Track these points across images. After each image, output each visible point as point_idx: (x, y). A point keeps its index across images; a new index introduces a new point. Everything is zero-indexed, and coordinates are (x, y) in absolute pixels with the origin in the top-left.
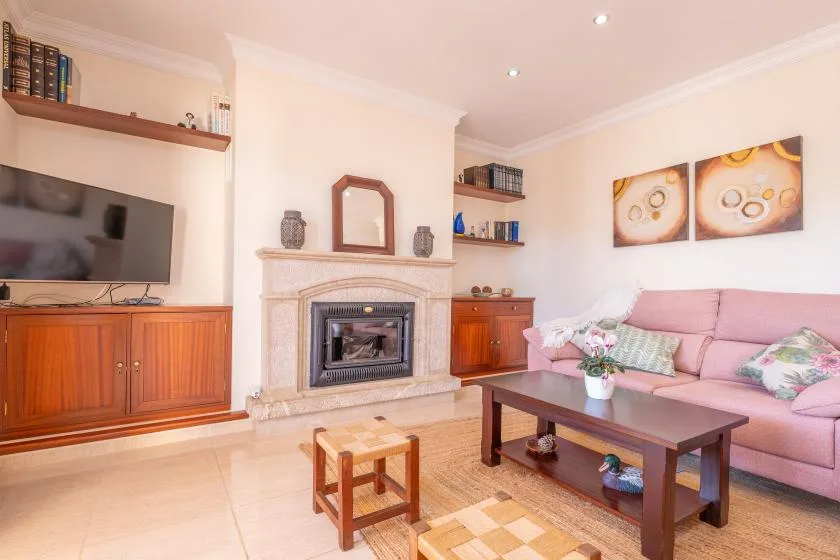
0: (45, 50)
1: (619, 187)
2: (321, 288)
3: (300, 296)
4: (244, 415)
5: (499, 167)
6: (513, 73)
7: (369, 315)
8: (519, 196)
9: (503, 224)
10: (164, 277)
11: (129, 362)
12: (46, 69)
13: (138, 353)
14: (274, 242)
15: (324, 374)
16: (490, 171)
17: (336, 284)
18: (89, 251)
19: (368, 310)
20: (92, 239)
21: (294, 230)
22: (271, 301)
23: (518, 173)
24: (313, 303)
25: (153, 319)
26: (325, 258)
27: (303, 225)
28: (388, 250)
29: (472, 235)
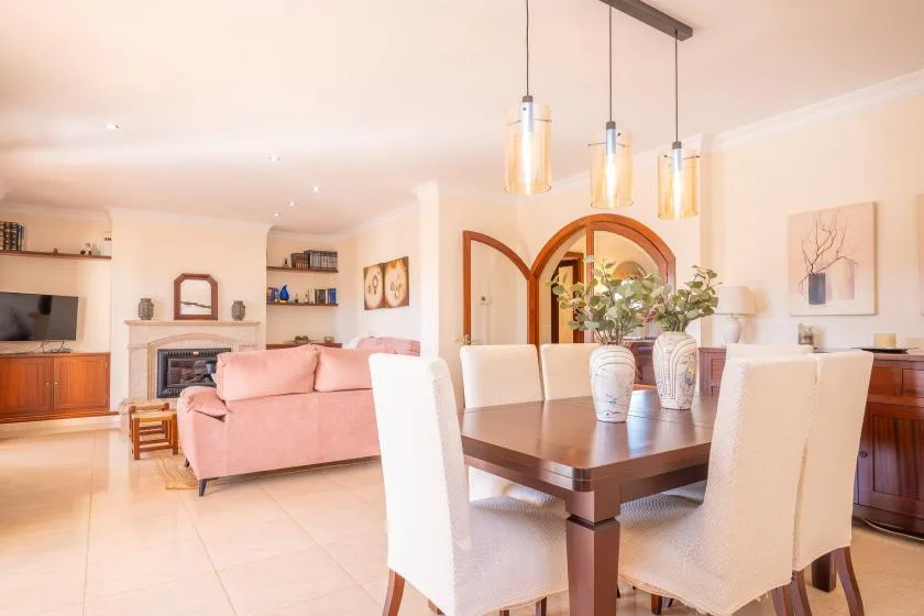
0: (11, 226)
1: (366, 271)
2: (164, 341)
3: (149, 347)
4: (116, 413)
5: (315, 252)
6: (292, 204)
7: (197, 356)
8: (335, 270)
9: (322, 291)
10: (73, 338)
11: (52, 383)
12: (11, 234)
13: (56, 377)
14: (134, 316)
15: (166, 391)
16: (307, 256)
17: (173, 339)
18: (29, 322)
19: (195, 353)
20: (31, 315)
21: (147, 309)
22: (133, 349)
23: (333, 254)
24: (159, 350)
25: (65, 360)
26: (168, 324)
27: (152, 305)
28: (213, 317)
29: (297, 301)
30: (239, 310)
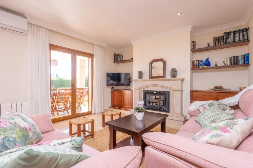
3: (140, 89)
7: (155, 94)
16: (223, 37)
19: (155, 92)
21: (140, 75)
24: (143, 90)
26: (147, 80)
27: (142, 73)
28: (163, 77)
29: (216, 65)
30: (174, 73)
